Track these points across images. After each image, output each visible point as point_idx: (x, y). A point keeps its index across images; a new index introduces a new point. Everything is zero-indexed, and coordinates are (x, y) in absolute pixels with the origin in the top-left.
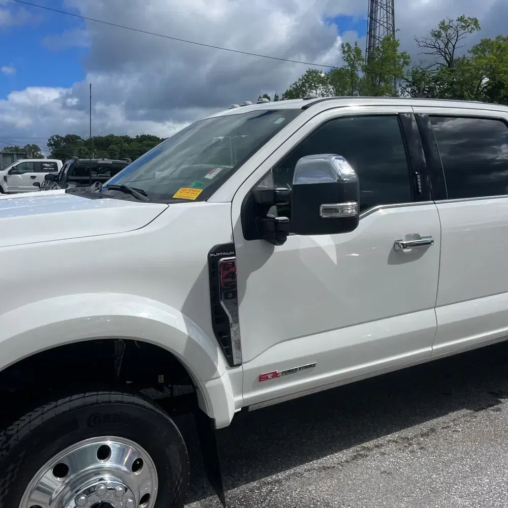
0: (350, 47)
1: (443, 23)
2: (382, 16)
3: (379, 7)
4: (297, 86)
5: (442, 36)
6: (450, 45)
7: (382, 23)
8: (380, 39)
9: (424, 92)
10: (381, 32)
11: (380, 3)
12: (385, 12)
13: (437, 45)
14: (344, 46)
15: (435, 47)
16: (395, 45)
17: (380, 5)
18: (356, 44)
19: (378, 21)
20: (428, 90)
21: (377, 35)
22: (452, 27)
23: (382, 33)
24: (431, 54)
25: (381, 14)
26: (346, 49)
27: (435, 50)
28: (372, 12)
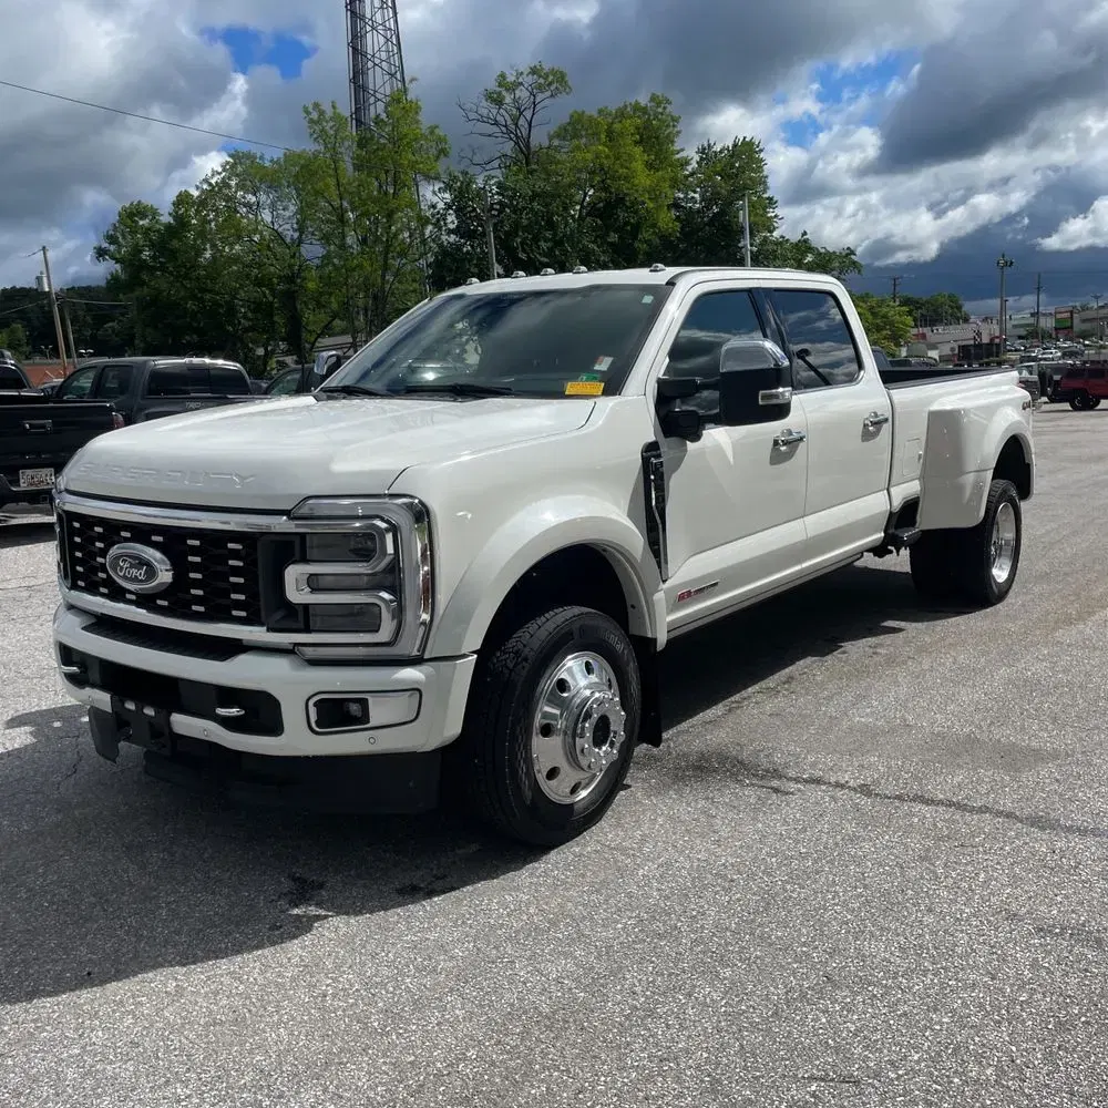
0: (322, 113)
1: (503, 76)
2: (376, 49)
3: (368, 28)
4: (210, 184)
5: (507, 101)
6: (522, 121)
7: (377, 61)
8: (377, 94)
9: (493, 212)
10: (378, 80)
11: (371, 19)
12: (382, 40)
13: (499, 118)
14: (310, 109)
15: (496, 123)
16: (412, 110)
17: (370, 23)
18: (334, 107)
19: (369, 57)
20: (498, 207)
21: (371, 86)
22: (521, 84)
23: (379, 82)
24: (490, 136)
25: (374, 42)
26: (315, 116)
27: (495, 129)
28: (354, 36)
